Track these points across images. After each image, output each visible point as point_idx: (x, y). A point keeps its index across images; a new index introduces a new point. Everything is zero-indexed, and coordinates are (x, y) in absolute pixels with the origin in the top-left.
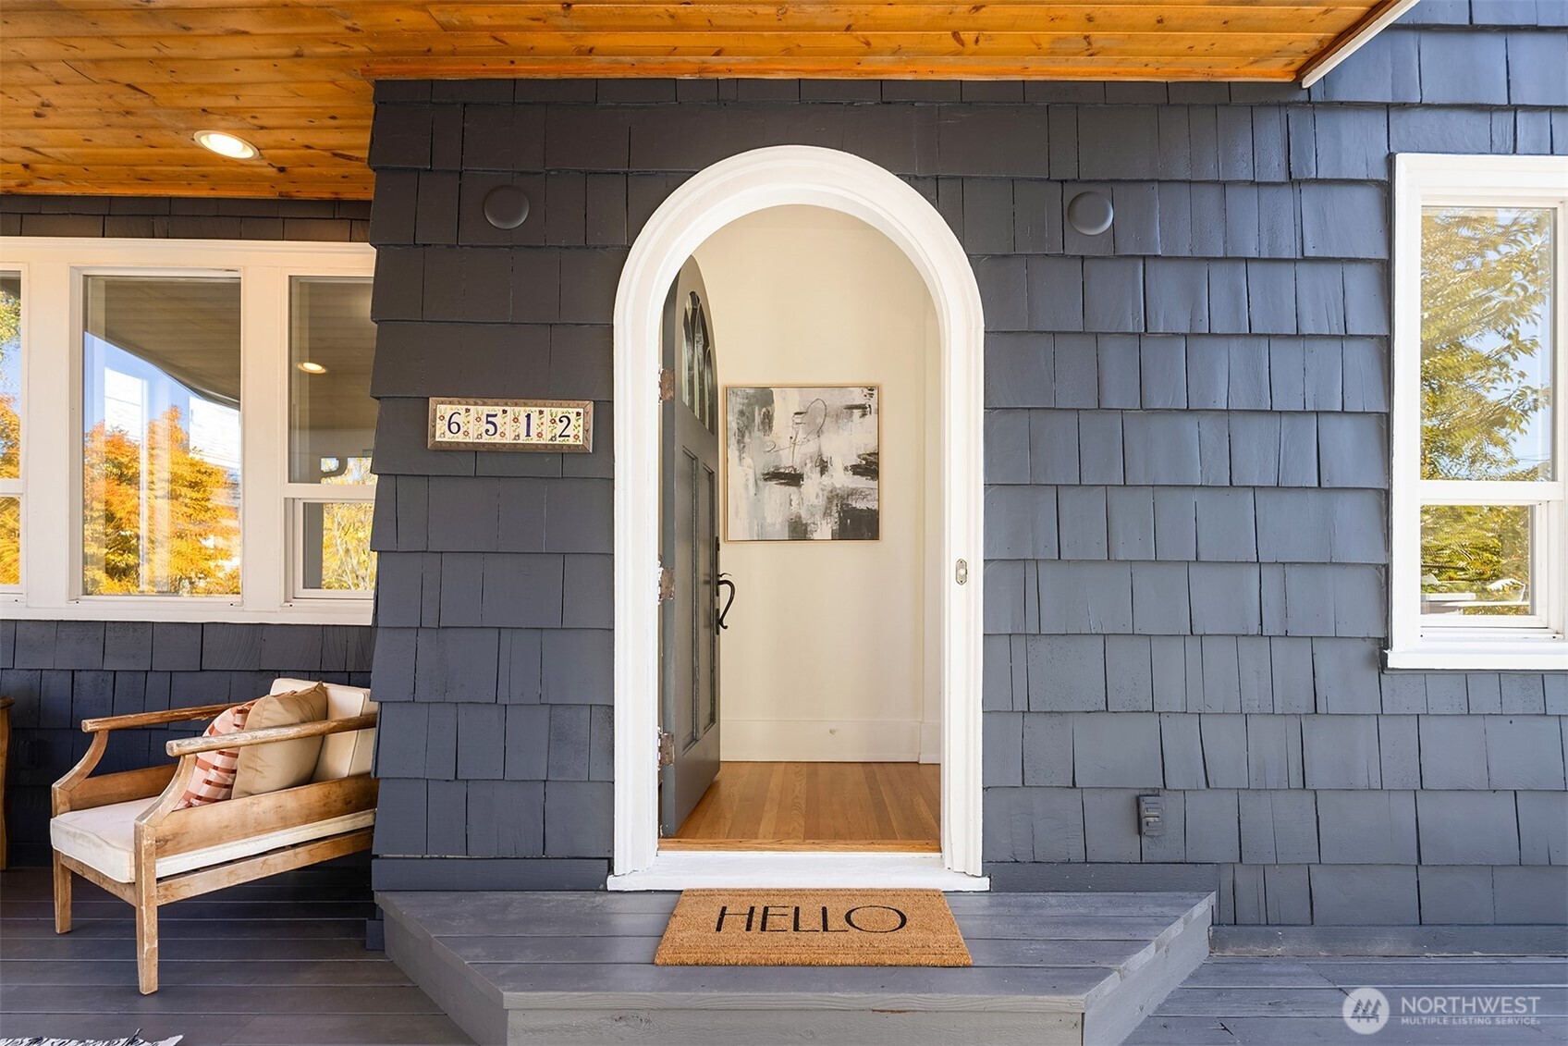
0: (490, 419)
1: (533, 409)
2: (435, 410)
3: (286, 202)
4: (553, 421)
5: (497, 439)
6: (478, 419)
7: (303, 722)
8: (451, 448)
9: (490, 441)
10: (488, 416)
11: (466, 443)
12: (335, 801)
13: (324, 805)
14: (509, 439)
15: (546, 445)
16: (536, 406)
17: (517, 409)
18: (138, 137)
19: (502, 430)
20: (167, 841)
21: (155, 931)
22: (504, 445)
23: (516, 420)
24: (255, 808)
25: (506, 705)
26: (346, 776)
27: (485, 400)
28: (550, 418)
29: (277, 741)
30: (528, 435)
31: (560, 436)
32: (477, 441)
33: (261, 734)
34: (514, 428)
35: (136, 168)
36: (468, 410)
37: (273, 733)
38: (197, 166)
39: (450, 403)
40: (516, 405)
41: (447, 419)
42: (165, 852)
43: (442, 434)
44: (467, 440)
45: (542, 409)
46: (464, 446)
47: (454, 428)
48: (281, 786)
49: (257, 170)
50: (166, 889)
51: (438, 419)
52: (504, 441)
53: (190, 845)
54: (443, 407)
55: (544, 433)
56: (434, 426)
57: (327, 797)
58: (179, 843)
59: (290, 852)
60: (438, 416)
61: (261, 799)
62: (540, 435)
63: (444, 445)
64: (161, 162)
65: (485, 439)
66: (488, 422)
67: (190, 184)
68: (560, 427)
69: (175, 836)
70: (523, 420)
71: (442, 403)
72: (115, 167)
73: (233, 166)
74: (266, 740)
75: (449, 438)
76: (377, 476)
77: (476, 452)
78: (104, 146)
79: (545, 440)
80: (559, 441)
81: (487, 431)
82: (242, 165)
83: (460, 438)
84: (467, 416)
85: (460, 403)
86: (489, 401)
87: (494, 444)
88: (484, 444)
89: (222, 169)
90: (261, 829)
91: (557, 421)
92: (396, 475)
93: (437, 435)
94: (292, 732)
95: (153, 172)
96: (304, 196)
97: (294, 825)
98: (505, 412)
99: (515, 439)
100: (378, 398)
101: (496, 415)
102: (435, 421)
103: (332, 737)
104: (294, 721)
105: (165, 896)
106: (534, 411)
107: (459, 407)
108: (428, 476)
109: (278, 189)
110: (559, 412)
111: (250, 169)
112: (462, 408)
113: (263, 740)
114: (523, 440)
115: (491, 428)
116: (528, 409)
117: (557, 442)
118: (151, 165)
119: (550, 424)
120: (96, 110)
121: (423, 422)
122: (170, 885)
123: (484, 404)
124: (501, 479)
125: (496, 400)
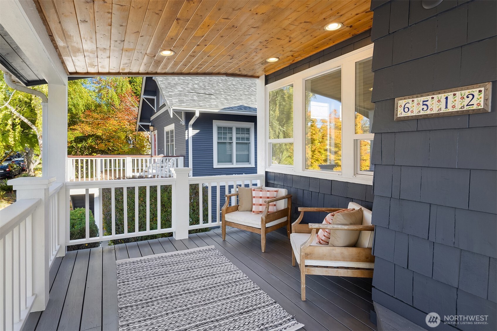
0: (424, 103)
1: (449, 94)
2: (398, 103)
3: (355, 37)
4: (463, 98)
5: (428, 112)
6: (418, 104)
7: (351, 224)
8: (405, 119)
9: (425, 114)
10: (424, 101)
11: (412, 116)
12: (362, 256)
13: (358, 257)
14: (435, 111)
15: (458, 111)
16: (451, 92)
17: (440, 95)
18: (311, 36)
19: (431, 107)
20: (308, 255)
21: (304, 282)
22: (432, 114)
23: (439, 101)
24: (334, 251)
25: (434, 242)
26: (367, 247)
27: (422, 94)
28: (460, 96)
29: (341, 229)
30: (446, 107)
31: (467, 105)
32: (418, 114)
33: (336, 226)
34: (438, 106)
35: (314, 45)
36: (413, 101)
37: (340, 227)
38: (327, 37)
39: (405, 99)
40: (439, 93)
41: (403, 106)
42: (308, 258)
43: (401, 113)
44: (413, 115)
45: (455, 93)
46: (411, 117)
47: (406, 110)
48: (343, 246)
49: (344, 30)
50: (308, 270)
51: (399, 107)
52: (432, 112)
53: (314, 258)
54: (401, 101)
55: (456, 105)
56: (397, 111)
57: (359, 253)
58: (311, 256)
59: (346, 270)
60: (399, 106)
61: (336, 249)
62: (454, 107)
63: (401, 118)
64: (319, 41)
65: (422, 113)
66: (423, 105)
67: (327, 44)
68: (467, 101)
69: (310, 254)
70: (443, 101)
71: (401, 100)
72: (309, 47)
73: (337, 32)
74: (337, 229)
75: (404, 115)
76: (374, 134)
77: (417, 119)
78: (305, 43)
79: (458, 108)
80: (466, 108)
81: (423, 109)
82: (339, 31)
83: (409, 114)
84: (412, 104)
85: (409, 98)
86: (424, 94)
87: (427, 115)
88: (421, 116)
89: (334, 35)
90: (336, 259)
91: (465, 97)
92: (381, 133)
93: (398, 114)
94: (346, 227)
95: (318, 45)
96: (360, 32)
97: (347, 261)
98: (433, 98)
99: (438, 111)
100: (375, 102)
101: (427, 101)
102: (397, 108)
103: (363, 232)
104: (348, 223)
105: (308, 272)
106: (450, 95)
107: (409, 100)
108: (395, 132)
109: (352, 34)
110: (467, 92)
111: (342, 31)
112: (410, 100)
113: (336, 229)
114: (443, 110)
115: (425, 107)
116: (446, 95)
117: (465, 109)
118: (317, 43)
119: (460, 100)
120: (300, 34)
121: (392, 109)
122: (309, 269)
123: (422, 96)
124: (431, 131)
125: (428, 93)
